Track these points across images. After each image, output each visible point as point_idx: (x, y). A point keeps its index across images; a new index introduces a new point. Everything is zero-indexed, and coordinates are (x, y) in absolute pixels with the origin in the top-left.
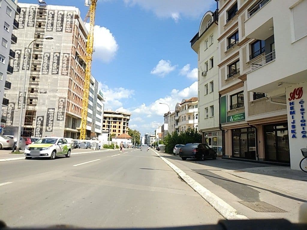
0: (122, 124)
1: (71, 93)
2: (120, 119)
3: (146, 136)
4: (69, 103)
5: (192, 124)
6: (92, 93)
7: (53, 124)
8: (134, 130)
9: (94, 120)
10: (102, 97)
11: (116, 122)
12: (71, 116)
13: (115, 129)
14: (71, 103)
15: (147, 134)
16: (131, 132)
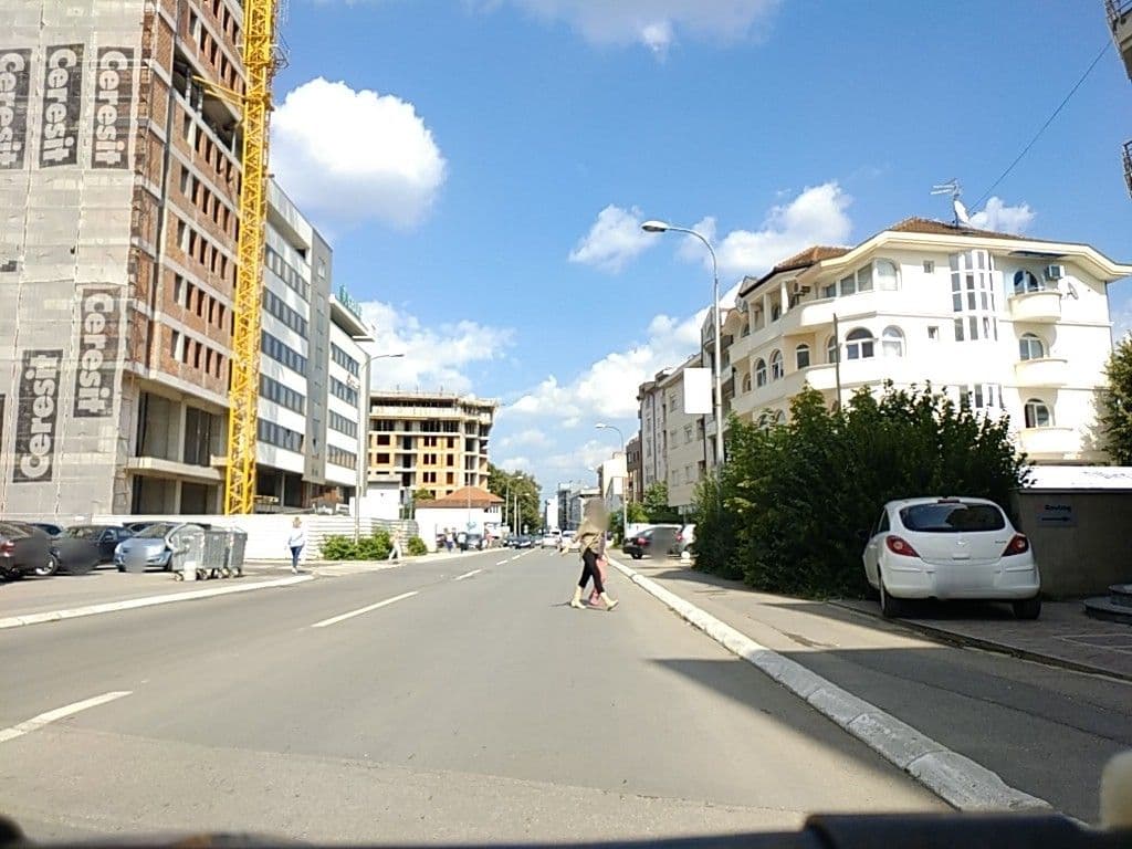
0: (458, 448)
1: (161, 270)
2: (452, 425)
3: (563, 494)
4: (151, 324)
5: (831, 390)
6: (296, 290)
7: (56, 438)
8: (512, 472)
9: (315, 424)
10: (359, 319)
11: (434, 438)
12: (179, 399)
13: (430, 468)
14: (163, 325)
15: (565, 487)
16: (499, 480)
